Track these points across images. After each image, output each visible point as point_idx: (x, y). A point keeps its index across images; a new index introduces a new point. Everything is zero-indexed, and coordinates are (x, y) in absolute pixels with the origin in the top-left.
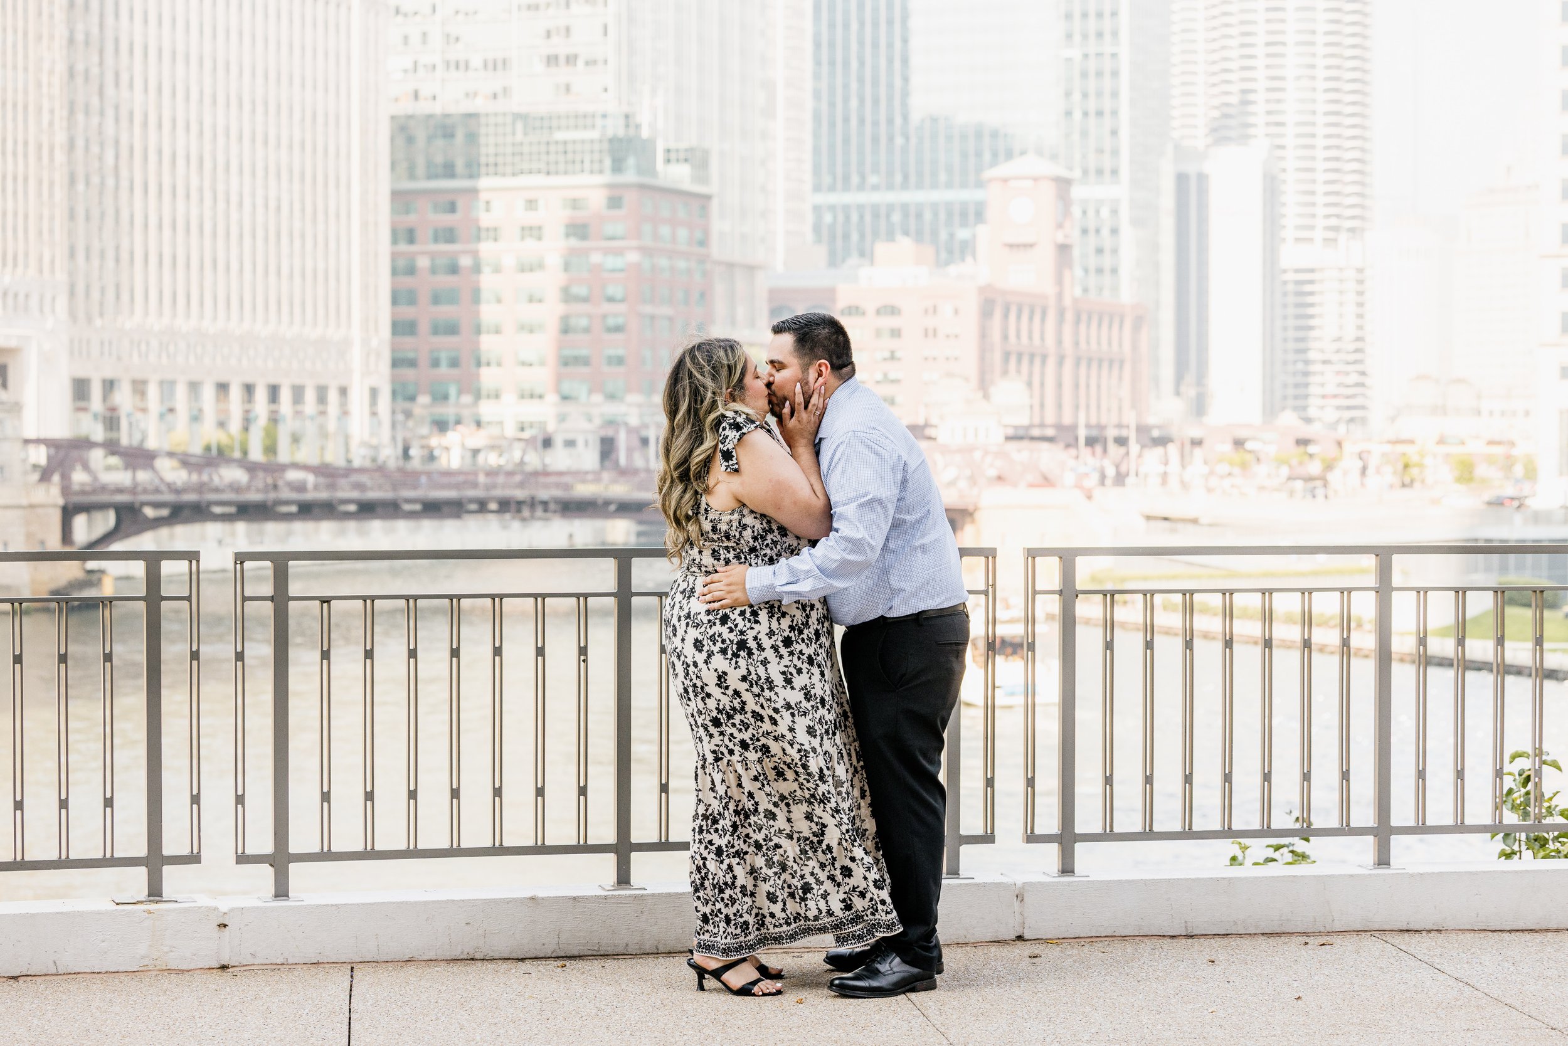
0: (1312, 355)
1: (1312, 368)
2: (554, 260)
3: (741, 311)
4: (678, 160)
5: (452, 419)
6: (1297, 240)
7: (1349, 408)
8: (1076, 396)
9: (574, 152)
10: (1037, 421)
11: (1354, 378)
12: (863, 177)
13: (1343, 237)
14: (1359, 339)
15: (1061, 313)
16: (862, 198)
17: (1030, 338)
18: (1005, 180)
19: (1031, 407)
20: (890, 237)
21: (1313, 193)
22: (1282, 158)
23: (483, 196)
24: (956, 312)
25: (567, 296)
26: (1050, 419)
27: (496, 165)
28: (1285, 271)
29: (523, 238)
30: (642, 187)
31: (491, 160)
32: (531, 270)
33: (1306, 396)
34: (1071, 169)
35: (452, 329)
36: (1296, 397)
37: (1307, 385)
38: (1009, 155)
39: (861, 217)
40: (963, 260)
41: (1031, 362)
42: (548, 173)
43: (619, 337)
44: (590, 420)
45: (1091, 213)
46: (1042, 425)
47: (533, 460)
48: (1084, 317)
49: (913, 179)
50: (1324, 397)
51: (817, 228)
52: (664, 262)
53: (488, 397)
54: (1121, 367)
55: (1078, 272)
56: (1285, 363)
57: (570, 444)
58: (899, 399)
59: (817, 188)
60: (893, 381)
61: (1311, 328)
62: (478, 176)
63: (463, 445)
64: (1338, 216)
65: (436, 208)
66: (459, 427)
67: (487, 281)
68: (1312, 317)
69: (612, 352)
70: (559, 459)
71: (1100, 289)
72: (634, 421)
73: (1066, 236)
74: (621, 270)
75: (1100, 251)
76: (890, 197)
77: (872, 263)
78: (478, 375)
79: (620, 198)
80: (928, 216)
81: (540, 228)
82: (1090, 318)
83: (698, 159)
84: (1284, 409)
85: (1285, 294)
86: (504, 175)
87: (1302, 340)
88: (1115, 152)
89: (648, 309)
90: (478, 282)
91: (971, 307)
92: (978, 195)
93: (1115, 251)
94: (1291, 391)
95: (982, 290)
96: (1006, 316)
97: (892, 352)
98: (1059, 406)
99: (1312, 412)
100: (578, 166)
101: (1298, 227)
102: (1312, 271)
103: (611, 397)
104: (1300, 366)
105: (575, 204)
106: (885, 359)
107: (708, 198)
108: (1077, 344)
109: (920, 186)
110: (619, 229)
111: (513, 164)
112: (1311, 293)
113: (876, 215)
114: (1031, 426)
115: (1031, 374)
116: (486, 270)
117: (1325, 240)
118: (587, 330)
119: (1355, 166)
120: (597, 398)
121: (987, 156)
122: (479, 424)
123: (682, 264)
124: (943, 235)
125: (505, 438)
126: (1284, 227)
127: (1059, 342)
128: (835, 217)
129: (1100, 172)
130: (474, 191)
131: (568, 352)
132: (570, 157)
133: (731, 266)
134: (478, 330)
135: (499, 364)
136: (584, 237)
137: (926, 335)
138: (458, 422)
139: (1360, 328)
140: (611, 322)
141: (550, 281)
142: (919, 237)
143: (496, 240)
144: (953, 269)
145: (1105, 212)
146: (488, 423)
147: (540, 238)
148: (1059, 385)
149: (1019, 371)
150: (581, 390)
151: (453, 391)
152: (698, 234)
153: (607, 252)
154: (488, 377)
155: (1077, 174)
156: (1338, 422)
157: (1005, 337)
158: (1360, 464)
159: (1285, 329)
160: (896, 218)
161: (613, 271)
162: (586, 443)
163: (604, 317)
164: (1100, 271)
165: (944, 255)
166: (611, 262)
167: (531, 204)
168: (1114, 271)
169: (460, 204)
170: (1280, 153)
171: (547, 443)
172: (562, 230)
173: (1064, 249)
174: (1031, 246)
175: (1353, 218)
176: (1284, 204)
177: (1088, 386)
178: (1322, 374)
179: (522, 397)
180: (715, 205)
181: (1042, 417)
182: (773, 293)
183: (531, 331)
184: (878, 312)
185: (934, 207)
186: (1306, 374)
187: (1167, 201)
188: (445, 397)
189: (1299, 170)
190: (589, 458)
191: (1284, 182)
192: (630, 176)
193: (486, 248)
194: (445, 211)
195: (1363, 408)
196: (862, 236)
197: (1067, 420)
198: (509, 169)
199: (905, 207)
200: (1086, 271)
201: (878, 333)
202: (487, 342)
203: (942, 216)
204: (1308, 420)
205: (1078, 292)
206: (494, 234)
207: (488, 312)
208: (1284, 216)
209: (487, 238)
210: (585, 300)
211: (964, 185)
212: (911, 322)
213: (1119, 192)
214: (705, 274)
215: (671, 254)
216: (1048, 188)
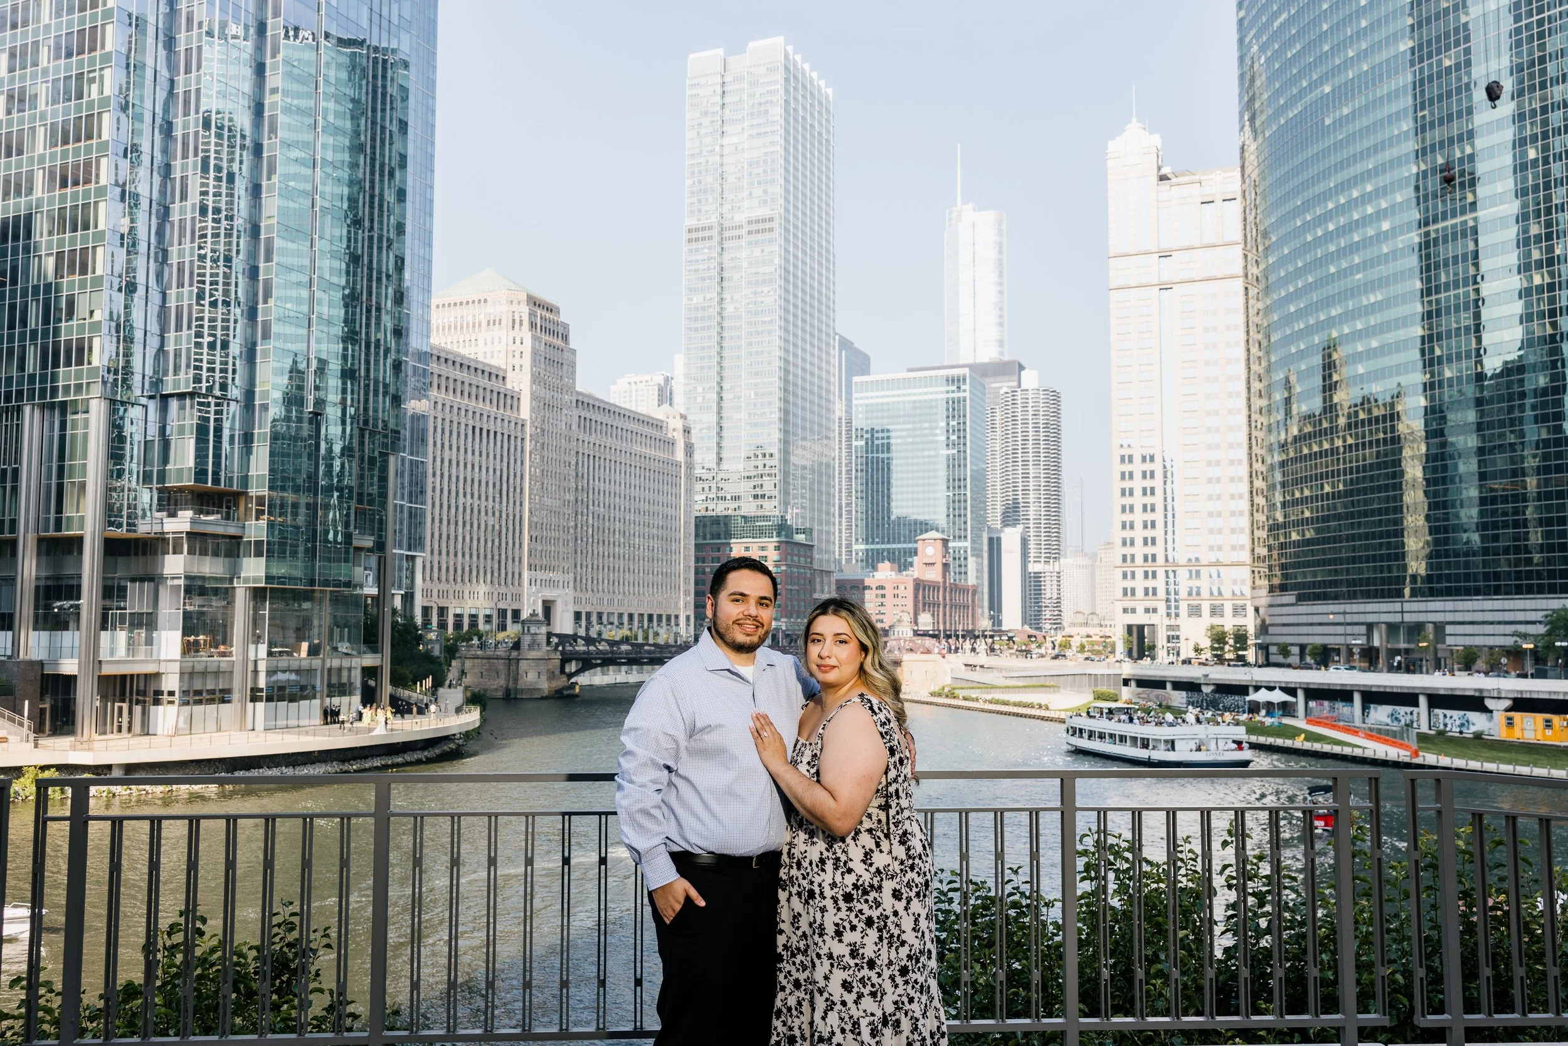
0: (1041, 604)
3: (826, 587)
4: (801, 532)
6: (1035, 561)
9: (763, 530)
11: (1057, 612)
12: (873, 539)
13: (1052, 561)
14: (1058, 598)
15: (945, 588)
16: (875, 547)
17: (933, 598)
18: (925, 540)
20: (883, 562)
22: (1029, 531)
23: (731, 546)
24: (906, 588)
27: (735, 534)
30: (788, 542)
31: (734, 532)
34: (949, 536)
38: (926, 531)
39: (873, 554)
40: (909, 569)
41: (934, 606)
42: (753, 537)
45: (956, 552)
48: (954, 590)
49: (891, 540)
52: (796, 570)
54: (968, 609)
55: (952, 573)
58: (885, 620)
60: (882, 614)
61: (1041, 594)
62: (729, 538)
64: (1050, 553)
65: (713, 550)
68: (1041, 590)
71: (960, 580)
73: (947, 560)
75: (960, 566)
76: (883, 546)
77: (877, 570)
80: (897, 553)
82: (956, 590)
86: (738, 538)
87: (1038, 598)
88: (966, 530)
89: (789, 587)
91: (911, 587)
92: (915, 545)
93: (966, 566)
95: (915, 580)
96: (924, 590)
97: (882, 603)
100: (765, 535)
101: (1035, 557)
102: (1041, 573)
106: (879, 605)
107: (812, 546)
108: (951, 600)
109: (894, 542)
111: (741, 534)
112: (1040, 581)
113: (878, 553)
115: (934, 611)
117: (1045, 561)
121: (918, 531)
123: (803, 571)
124: (902, 560)
126: (1029, 557)
127: (944, 599)
128: (863, 554)
129: (959, 537)
130: (727, 544)
132: (761, 531)
133: (821, 571)
137: (894, 597)
142: (893, 560)
144: (905, 573)
145: (962, 552)
148: (945, 615)
149: (929, 610)
152: (808, 560)
155: (951, 537)
157: (924, 598)
160: (885, 554)
164: (960, 573)
165: (902, 567)
168: (966, 573)
169: (721, 549)
170: (1027, 530)
173: (946, 565)
174: (934, 564)
175: (1056, 553)
176: (1029, 548)
178: (1045, 611)
180: (815, 548)
182: (837, 580)
184: (877, 588)
185: (899, 550)
187: (985, 548)
189: (1034, 536)
191: (1030, 540)
192: (784, 538)
194: (716, 551)
196: (873, 561)
198: (740, 536)
199: (888, 550)
200: (955, 573)
201: (878, 596)
203: (902, 553)
205: (951, 581)
208: (1029, 553)
211: (910, 542)
212: (889, 592)
213: (967, 544)
214: (813, 575)
215: (798, 567)
216: (940, 543)
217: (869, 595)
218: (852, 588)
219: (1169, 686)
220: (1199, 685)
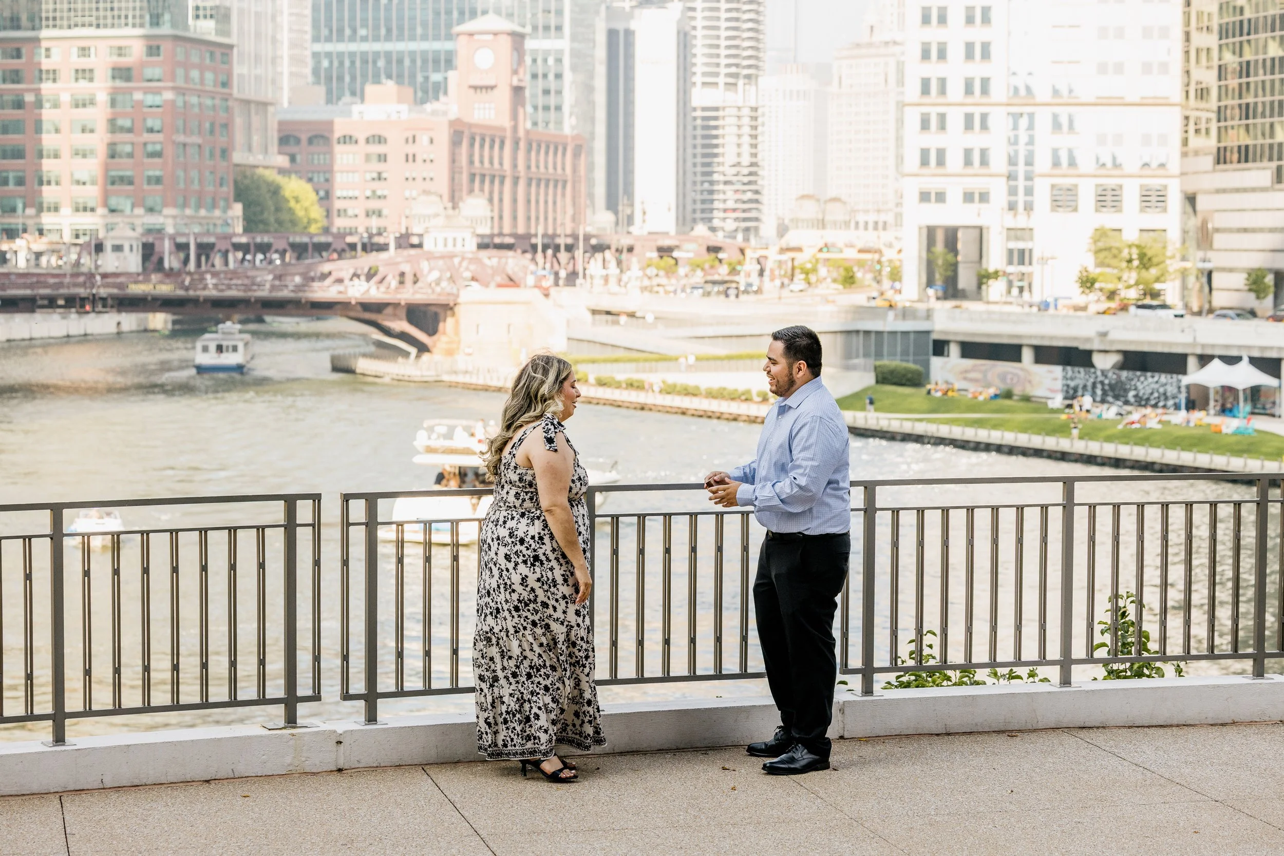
0: (716, 177)
1: (716, 187)
2: (102, 97)
3: (256, 139)
4: (205, 17)
5: (20, 227)
6: (704, 84)
7: (745, 220)
8: (528, 209)
9: (120, 9)
10: (496, 231)
11: (749, 195)
12: (354, 31)
13: (741, 82)
14: (752, 165)
15: (516, 143)
16: (353, 47)
17: (491, 163)
18: (471, 35)
19: (492, 218)
20: (377, 81)
21: (718, 46)
22: (693, 18)
23: (44, 44)
24: (432, 141)
25: (113, 126)
26: (507, 230)
27: (54, 19)
28: (695, 109)
29: (77, 79)
30: (177, 38)
31: (51, 15)
32: (84, 105)
33: (712, 210)
34: (524, 26)
35: (18, 154)
36: (703, 211)
37: (712, 201)
38: (473, 14)
39: (353, 63)
40: (437, 99)
41: (492, 182)
42: (98, 26)
43: (157, 160)
44: (134, 230)
45: (539, 61)
46: (501, 234)
47: (87, 262)
48: (534, 145)
49: (395, 32)
50: (725, 211)
51: (316, 72)
52: (194, 100)
53: (49, 209)
54: (564, 187)
55: (529, 109)
56: (695, 183)
57: (118, 248)
58: (385, 212)
59: (316, 39)
60: (380, 197)
61: (716, 155)
62: (40, 28)
63: (29, 249)
64: (737, 65)
65: (5, 55)
66: (25, 235)
67: (47, 114)
68: (716, 146)
69: (151, 173)
70: (109, 262)
71: (547, 124)
72: (170, 230)
73: (520, 80)
74: (158, 107)
75: (546, 92)
76: (377, 47)
77: (363, 100)
78: (41, 192)
79: (158, 48)
80: (407, 62)
81: (91, 71)
82: (539, 146)
83: (221, 15)
84: (694, 221)
85: (695, 128)
86: (61, 27)
87: (709, 165)
88: (559, 12)
89: (181, 138)
90: (40, 115)
91: (443, 138)
92: (448, 45)
93: (559, 92)
94: (699, 206)
95: (452, 123)
96: (472, 145)
97: (379, 174)
98: (515, 218)
99: (716, 223)
100: (123, 21)
101: (705, 74)
102: (716, 109)
103: (151, 210)
104: (706, 185)
105: (120, 51)
106: (374, 179)
107: (231, 47)
108: (529, 167)
109: (400, 38)
110: (156, 72)
111: (69, 19)
112: (716, 128)
113: (365, 62)
114: (492, 236)
115: (491, 193)
116: (47, 105)
117: (726, 84)
118: (130, 155)
119: (750, 25)
120: (139, 211)
121: (455, 14)
122: (41, 232)
123: (209, 102)
124: (420, 79)
125: (64, 244)
126: (694, 73)
127: (515, 166)
128: (331, 63)
129: (547, 28)
130: (37, 40)
131: (113, 173)
132: (116, 13)
133: (247, 102)
134: (40, 155)
135: (57, 183)
136: (128, 79)
137: (407, 160)
138: (25, 231)
139: (754, 155)
140: (150, 148)
141: (98, 115)
142: (400, 79)
143: (54, 80)
144: (428, 107)
145: (551, 61)
146: (49, 230)
147: (91, 80)
148: (515, 201)
149: (482, 190)
150: (125, 204)
151: (20, 206)
152: (222, 78)
153: (146, 91)
154: (48, 193)
155: (528, 29)
156: (736, 230)
157: (471, 162)
158: (758, 267)
159: (695, 156)
160: (381, 63)
161: (151, 107)
162: (131, 247)
163: (145, 144)
164: (546, 108)
165: (420, 94)
166: (150, 99)
167: (84, 52)
168: (558, 108)
169: (24, 51)
170: (691, 14)
171: (99, 248)
172: (110, 73)
173: (518, 91)
174: (492, 88)
175: (749, 67)
176: (695, 55)
177: (537, 202)
178: (724, 193)
179: (77, 210)
180: (235, 50)
181: (501, 227)
182: (281, 123)
183: (84, 156)
184: (367, 141)
185: (412, 54)
186: (711, 192)
187: (601, 53)
188: (13, 210)
189: (704, 28)
190: (132, 262)
191: (695, 37)
192: (166, 29)
193: (46, 87)
194: (13, 58)
195: (757, 219)
196: (353, 78)
197: (521, 230)
198: (65, 23)
199: (388, 55)
200: (536, 108)
201: (368, 158)
202: (48, 165)
203: (419, 63)
204: (713, 229)
205: (529, 125)
206: (54, 75)
207: (48, 140)
208: (694, 65)
209: (48, 79)
210: (130, 130)
211: (437, 38)
212: (395, 148)
213: (563, 44)
214: (228, 109)
215: (200, 93)
216: (506, 43)
217: (344, 157)
218: (310, 141)
219: (1027, 355)
220: (1089, 354)
